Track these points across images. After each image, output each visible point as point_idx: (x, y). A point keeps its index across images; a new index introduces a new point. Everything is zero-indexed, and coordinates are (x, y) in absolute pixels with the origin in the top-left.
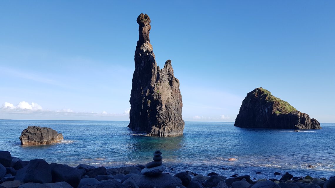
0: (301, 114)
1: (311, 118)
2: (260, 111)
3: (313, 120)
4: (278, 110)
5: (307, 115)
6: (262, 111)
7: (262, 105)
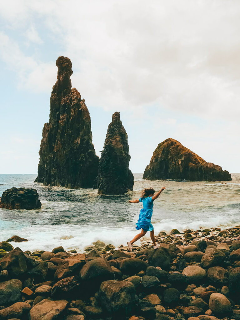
0: (214, 165)
1: (224, 170)
5: (219, 166)
6: (175, 163)
7: (175, 157)
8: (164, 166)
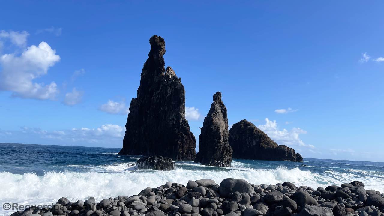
0: (288, 148)
1: (296, 153)
2: (247, 143)
3: (298, 155)
4: (265, 143)
5: (293, 149)
6: (250, 143)
7: (250, 138)
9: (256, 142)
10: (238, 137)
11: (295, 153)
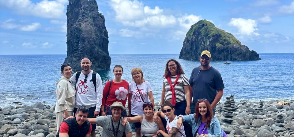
0: (241, 46)
2: (202, 44)
3: (253, 52)
4: (219, 42)
5: (247, 47)
6: (204, 43)
7: (204, 38)
8: (195, 47)
9: (210, 41)
10: (195, 38)
11: (249, 50)
